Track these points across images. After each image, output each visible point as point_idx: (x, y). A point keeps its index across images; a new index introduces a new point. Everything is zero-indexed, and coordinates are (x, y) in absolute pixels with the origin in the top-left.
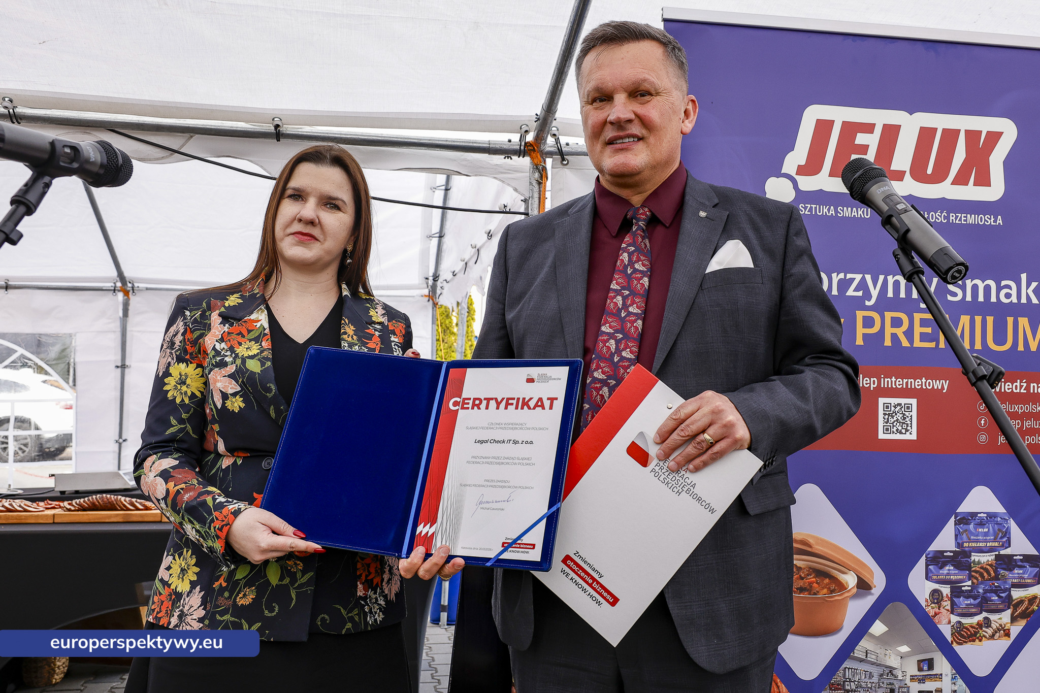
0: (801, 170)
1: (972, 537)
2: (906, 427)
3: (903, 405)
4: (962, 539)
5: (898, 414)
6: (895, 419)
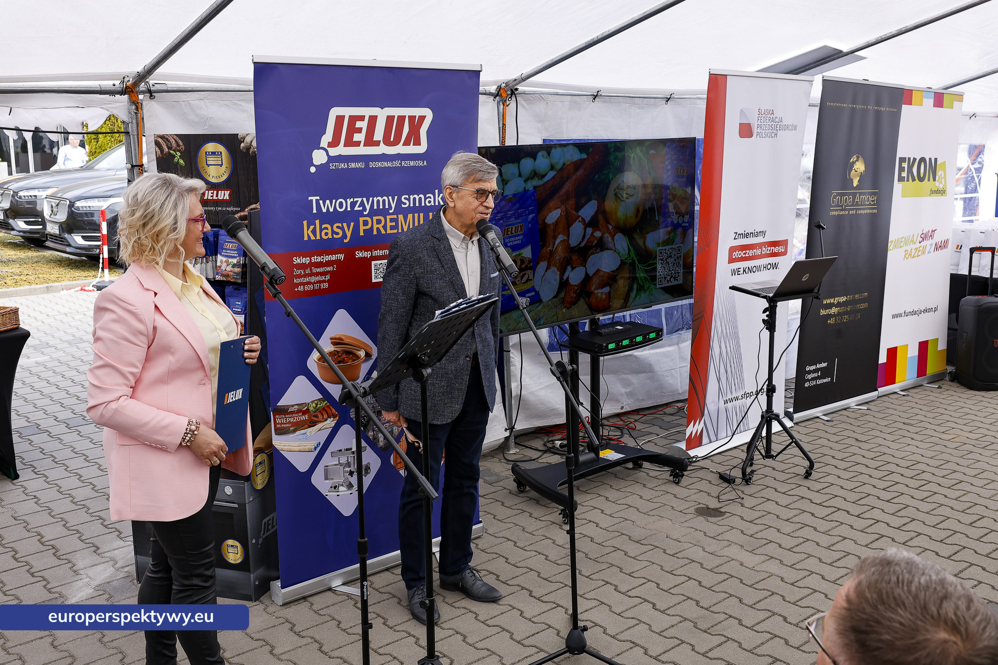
0: (331, 145)
3: (380, 264)
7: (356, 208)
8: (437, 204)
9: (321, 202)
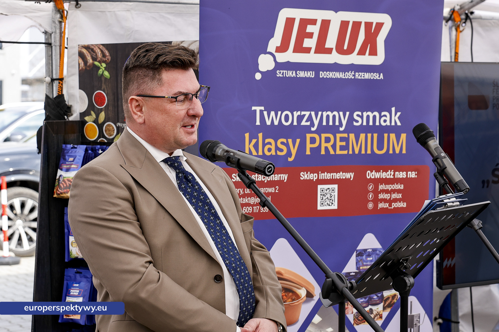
0: (278, 50)
1: (365, 263)
2: (331, 202)
3: (330, 189)
4: (359, 265)
5: (328, 194)
6: (326, 197)
7: (304, 123)
8: (393, 124)
9: (265, 113)
